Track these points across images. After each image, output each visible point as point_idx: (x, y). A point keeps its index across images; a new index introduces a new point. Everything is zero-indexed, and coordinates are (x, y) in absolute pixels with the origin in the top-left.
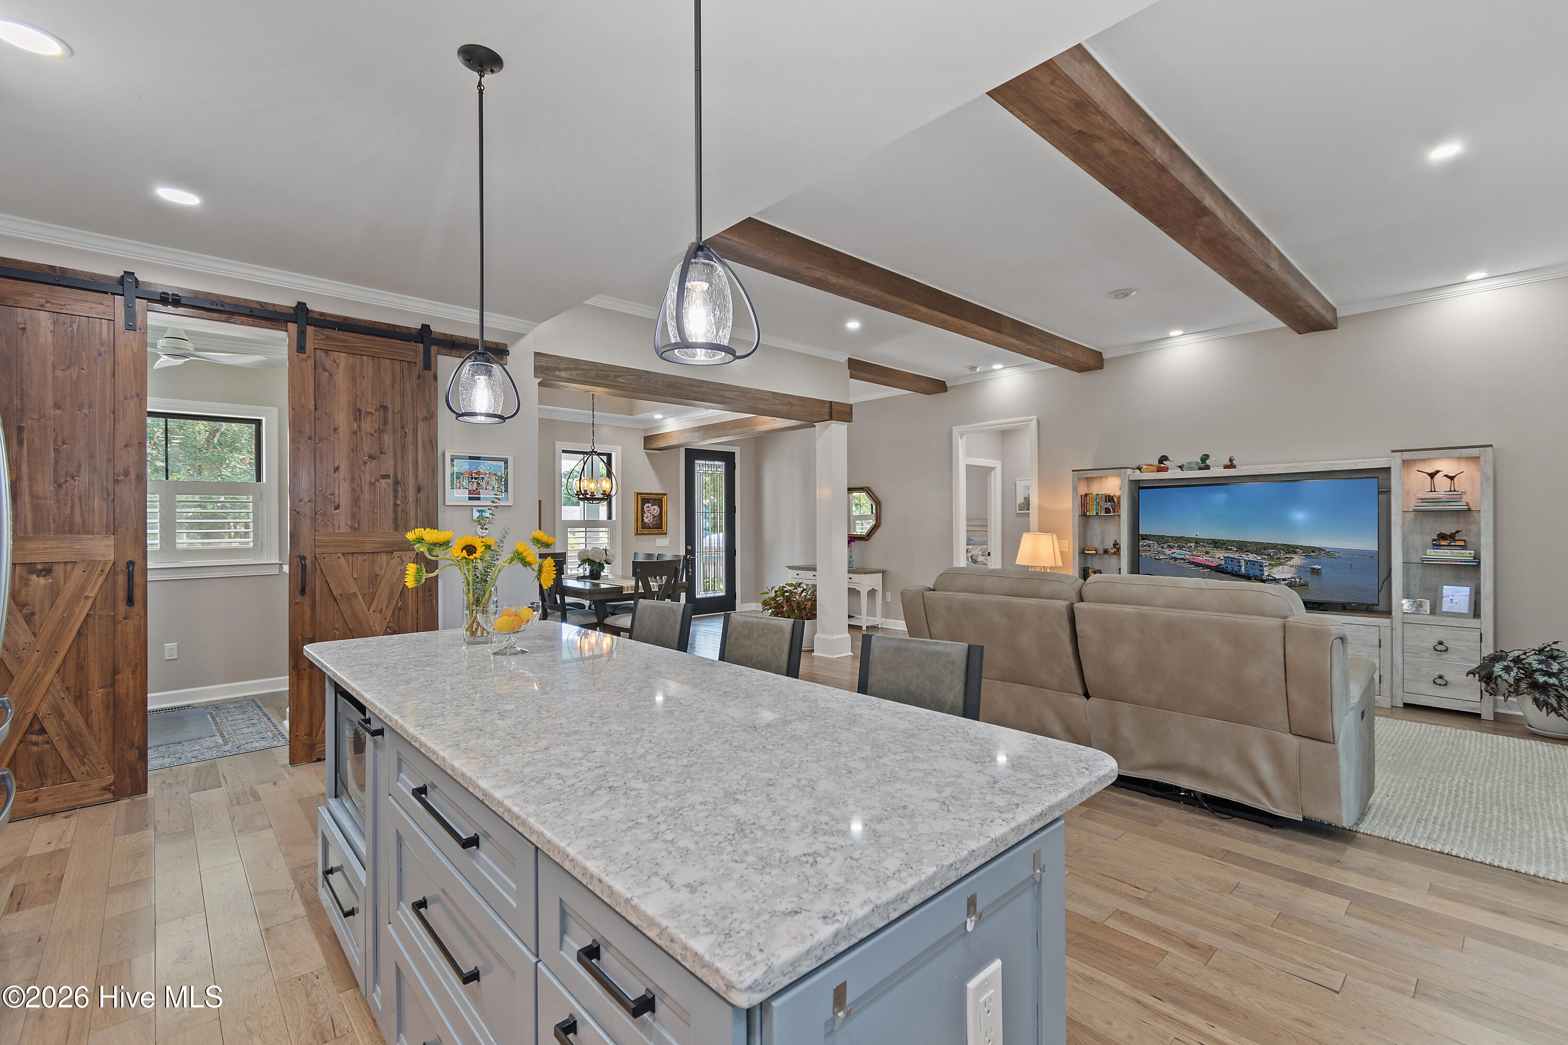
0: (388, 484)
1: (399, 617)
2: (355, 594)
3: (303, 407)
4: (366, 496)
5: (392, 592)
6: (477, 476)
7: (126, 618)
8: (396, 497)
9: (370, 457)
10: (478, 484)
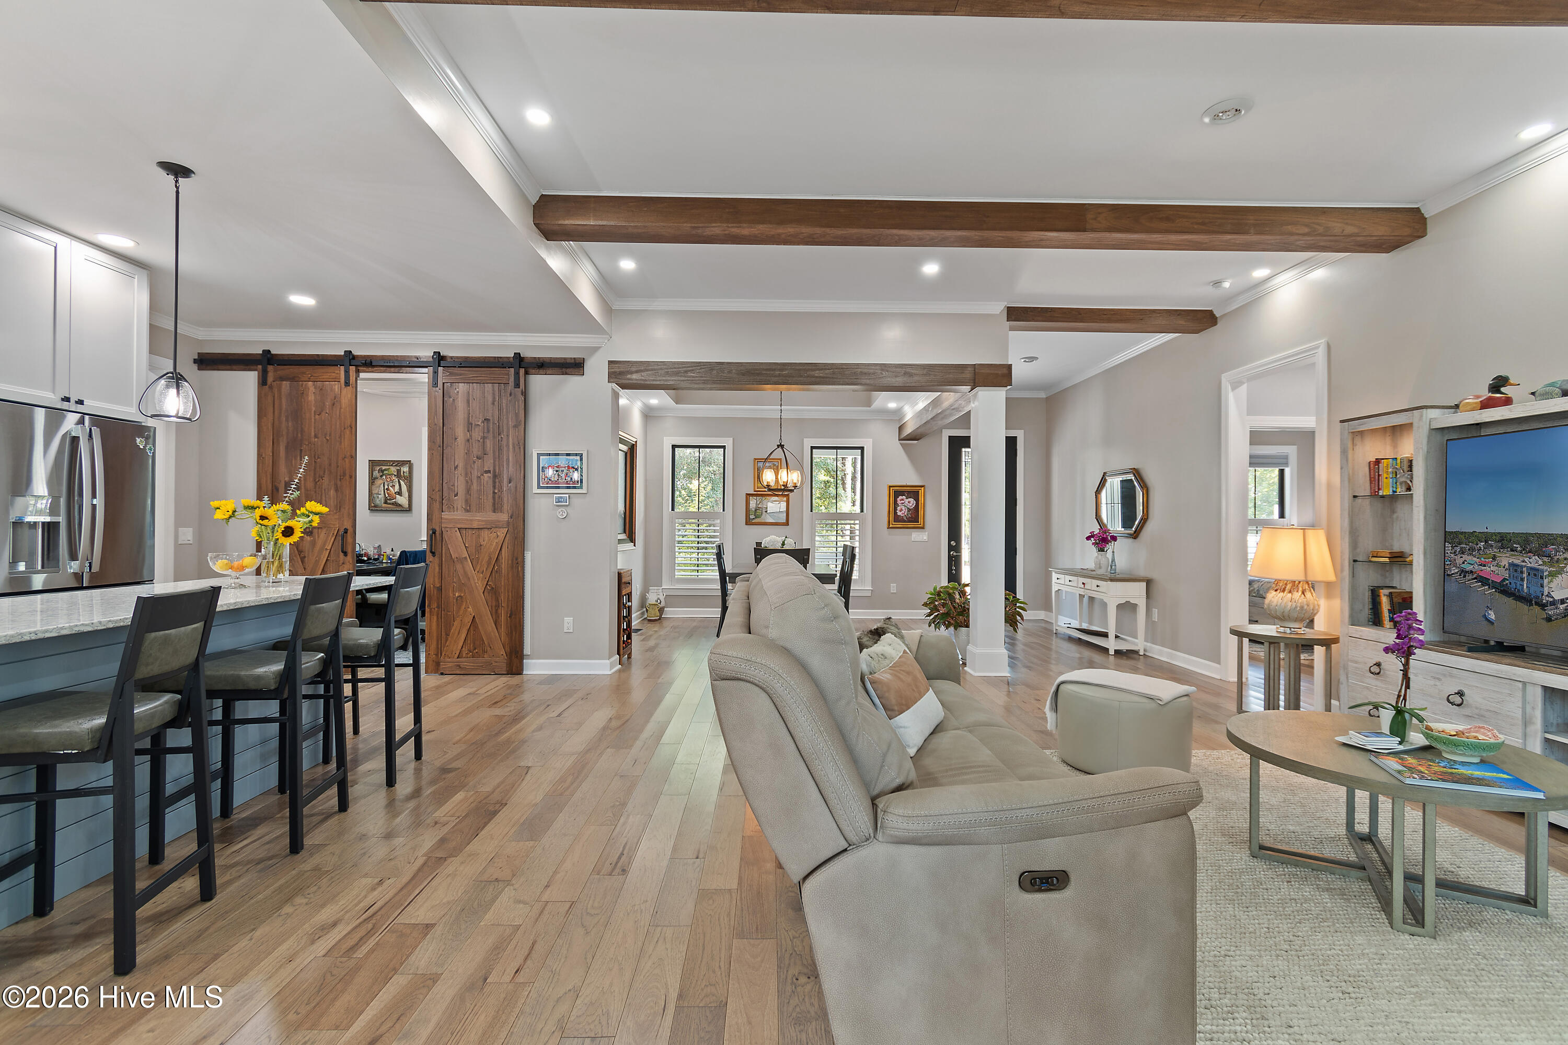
0: (489, 477)
1: (495, 578)
2: (466, 558)
3: (435, 424)
4: (475, 487)
5: (490, 558)
6: (557, 469)
7: (343, 563)
8: (494, 487)
9: (477, 458)
10: (559, 475)
